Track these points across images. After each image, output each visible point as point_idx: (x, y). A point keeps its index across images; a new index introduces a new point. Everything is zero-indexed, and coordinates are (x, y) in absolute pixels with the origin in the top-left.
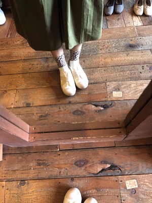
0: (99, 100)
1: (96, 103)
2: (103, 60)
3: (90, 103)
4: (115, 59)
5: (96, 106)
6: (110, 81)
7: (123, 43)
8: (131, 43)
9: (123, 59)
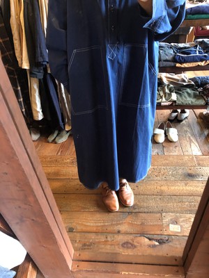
0: (153, 233)
1: (150, 236)
2: (159, 187)
3: (142, 234)
4: (173, 188)
5: (150, 239)
6: (166, 212)
7: (180, 171)
8: (190, 172)
9: (181, 188)
